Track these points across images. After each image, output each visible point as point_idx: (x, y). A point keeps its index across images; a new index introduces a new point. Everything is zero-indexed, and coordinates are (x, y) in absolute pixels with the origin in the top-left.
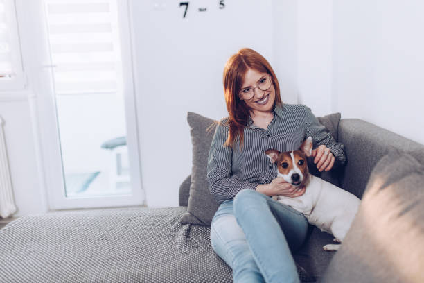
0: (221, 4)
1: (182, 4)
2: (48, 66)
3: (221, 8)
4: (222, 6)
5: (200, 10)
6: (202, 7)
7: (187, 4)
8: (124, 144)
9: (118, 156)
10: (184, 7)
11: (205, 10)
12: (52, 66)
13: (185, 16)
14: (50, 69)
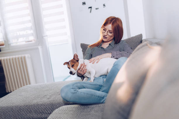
1: (89, 8)
2: (45, 36)
4: (104, 6)
5: (96, 9)
7: (91, 7)
11: (98, 9)
13: (91, 12)
14: (46, 37)
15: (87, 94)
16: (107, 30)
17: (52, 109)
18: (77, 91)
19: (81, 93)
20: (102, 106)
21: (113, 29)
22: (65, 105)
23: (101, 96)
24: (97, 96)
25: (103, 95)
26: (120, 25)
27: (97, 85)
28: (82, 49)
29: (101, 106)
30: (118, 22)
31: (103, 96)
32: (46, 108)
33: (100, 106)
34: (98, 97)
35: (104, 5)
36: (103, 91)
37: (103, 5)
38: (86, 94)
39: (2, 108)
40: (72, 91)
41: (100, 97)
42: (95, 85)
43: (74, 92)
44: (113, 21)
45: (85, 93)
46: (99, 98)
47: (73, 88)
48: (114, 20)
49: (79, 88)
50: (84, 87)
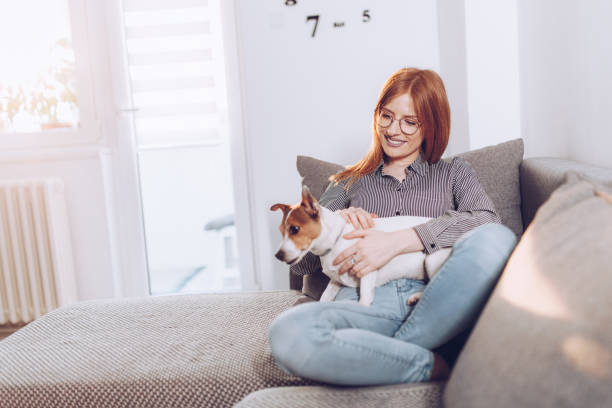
0: (365, 15)
1: (310, 18)
2: (127, 111)
3: (365, 21)
4: (366, 18)
5: (335, 25)
6: (339, 21)
7: (316, 18)
8: (232, 224)
9: (227, 240)
10: (313, 21)
11: (343, 24)
12: (133, 110)
13: (313, 35)
14: (131, 115)
15: (364, 348)
16: (398, 117)
17: (216, 401)
18: (334, 337)
19: (345, 343)
20: (414, 392)
21: (416, 111)
22: (266, 386)
23: (405, 357)
24: (393, 358)
25: (414, 354)
26: (440, 96)
27: (384, 316)
28: (301, 179)
29: (411, 394)
30: (431, 86)
31: (411, 358)
32: (192, 397)
33: (407, 393)
34: (398, 360)
35: (366, 15)
36: (409, 341)
37: (361, 13)
38: (360, 349)
39: (11, 391)
40: (318, 335)
41: (402, 361)
42: (378, 316)
43: (322, 339)
44: (413, 81)
45: (357, 346)
46: (400, 363)
47: (317, 327)
48: (418, 77)
49: (337, 327)
50: (347, 321)
